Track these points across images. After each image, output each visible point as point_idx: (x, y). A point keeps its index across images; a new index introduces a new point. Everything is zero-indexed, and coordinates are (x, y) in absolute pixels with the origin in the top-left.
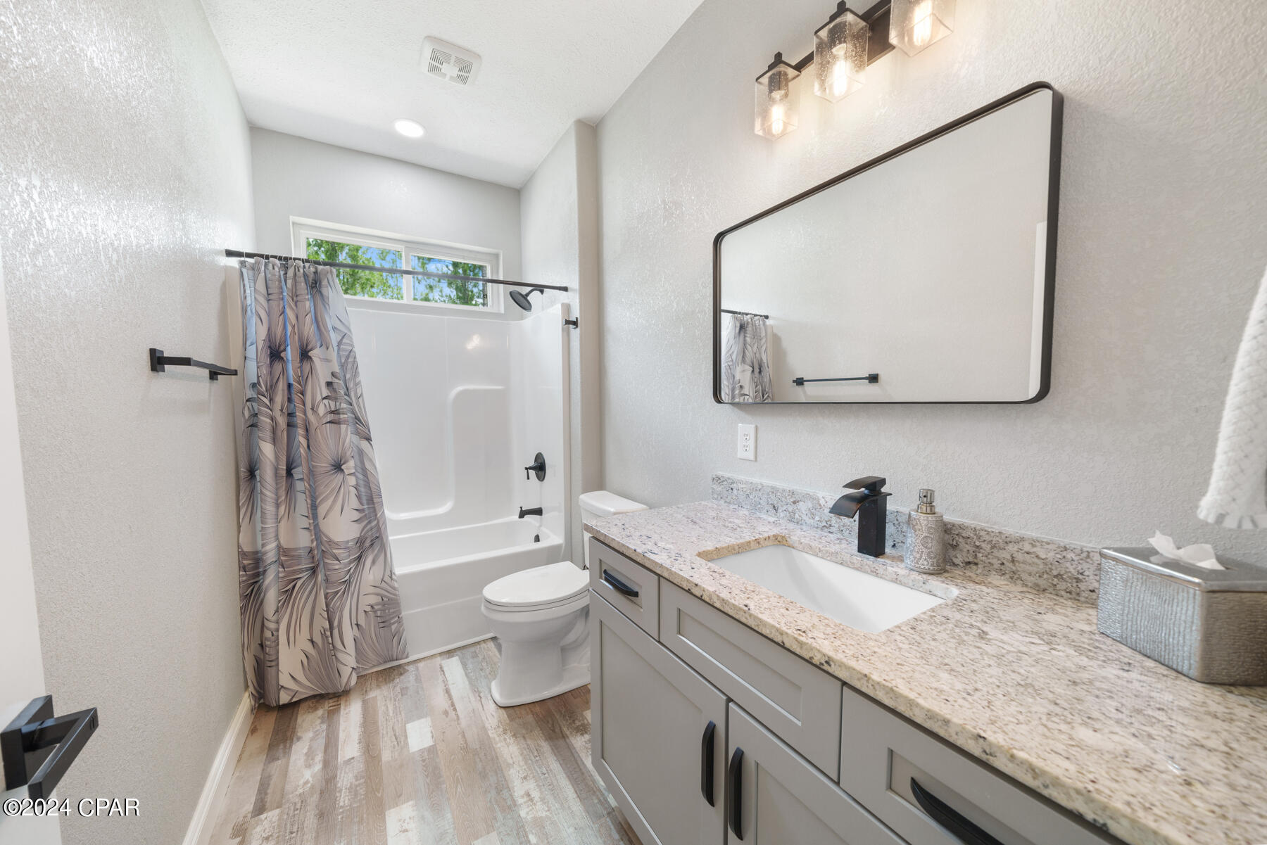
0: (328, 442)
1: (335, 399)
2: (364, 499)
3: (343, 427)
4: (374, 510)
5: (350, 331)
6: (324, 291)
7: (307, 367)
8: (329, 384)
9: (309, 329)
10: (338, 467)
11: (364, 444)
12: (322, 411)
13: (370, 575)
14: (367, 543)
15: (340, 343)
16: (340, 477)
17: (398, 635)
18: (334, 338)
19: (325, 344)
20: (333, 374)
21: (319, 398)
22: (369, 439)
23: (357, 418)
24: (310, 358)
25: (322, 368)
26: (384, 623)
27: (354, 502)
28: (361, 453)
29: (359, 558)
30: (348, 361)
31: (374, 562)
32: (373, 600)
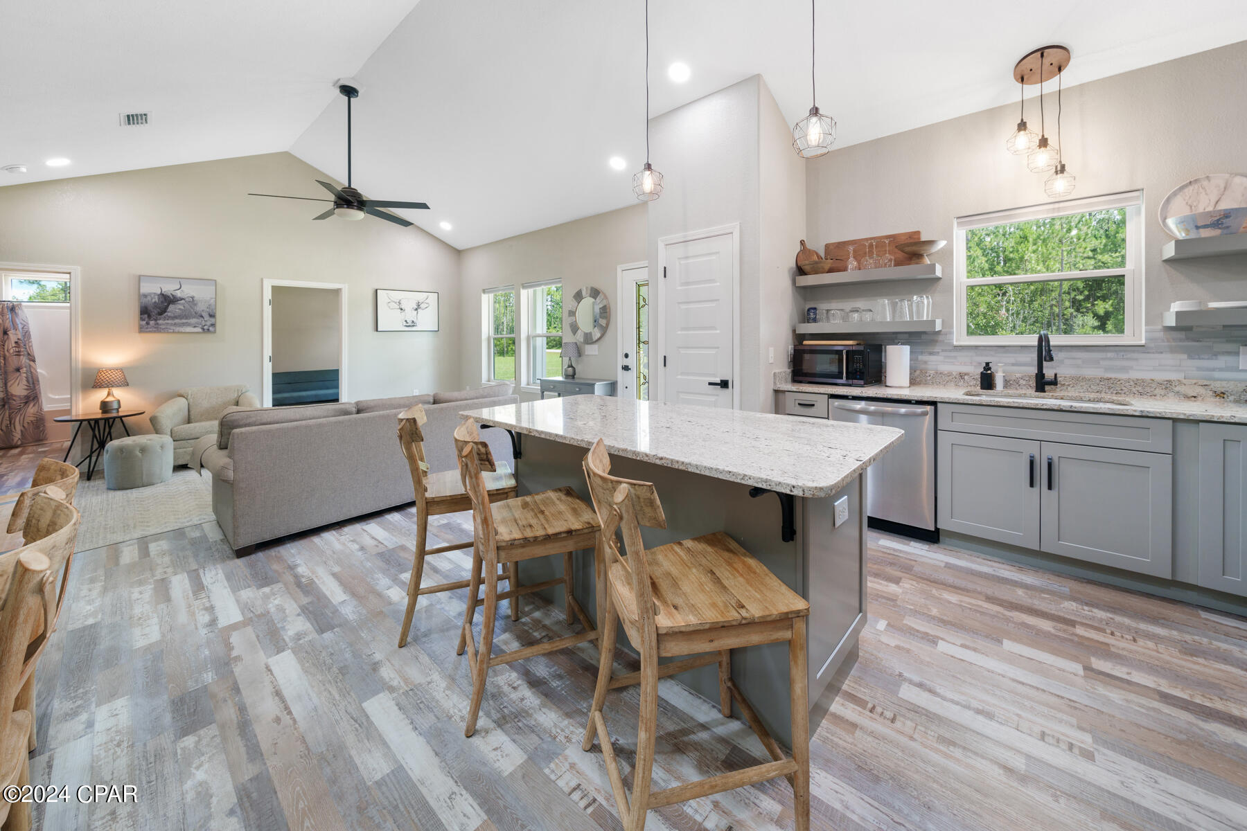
0: (13, 362)
1: (18, 348)
2: (31, 383)
3: (22, 357)
4: (35, 387)
5: (27, 323)
6: (17, 311)
7: (6, 337)
8: (16, 342)
9: (8, 324)
10: (18, 370)
11: (32, 363)
12: (12, 351)
13: (31, 410)
14: (31, 399)
15: (23, 328)
16: (18, 374)
17: (43, 431)
18: (20, 326)
19: (15, 329)
20: (18, 339)
21: (11, 347)
22: (34, 361)
23: (29, 354)
24: (7, 334)
25: (13, 337)
26: (38, 427)
27: (25, 383)
28: (30, 366)
29: (26, 403)
30: (27, 334)
31: (34, 405)
32: (32, 419)
